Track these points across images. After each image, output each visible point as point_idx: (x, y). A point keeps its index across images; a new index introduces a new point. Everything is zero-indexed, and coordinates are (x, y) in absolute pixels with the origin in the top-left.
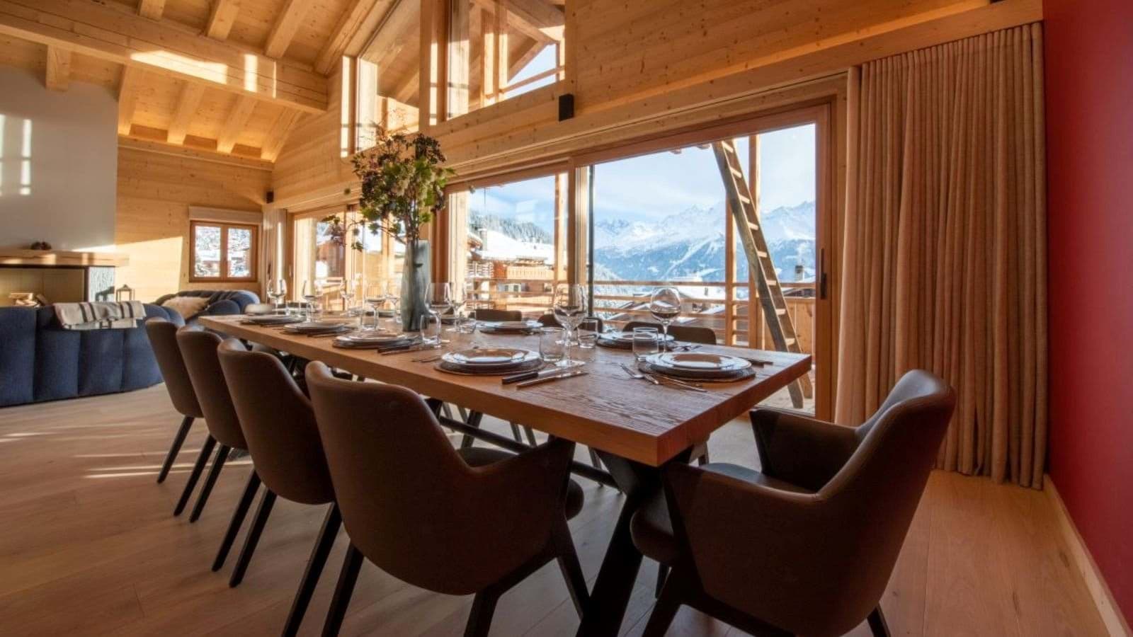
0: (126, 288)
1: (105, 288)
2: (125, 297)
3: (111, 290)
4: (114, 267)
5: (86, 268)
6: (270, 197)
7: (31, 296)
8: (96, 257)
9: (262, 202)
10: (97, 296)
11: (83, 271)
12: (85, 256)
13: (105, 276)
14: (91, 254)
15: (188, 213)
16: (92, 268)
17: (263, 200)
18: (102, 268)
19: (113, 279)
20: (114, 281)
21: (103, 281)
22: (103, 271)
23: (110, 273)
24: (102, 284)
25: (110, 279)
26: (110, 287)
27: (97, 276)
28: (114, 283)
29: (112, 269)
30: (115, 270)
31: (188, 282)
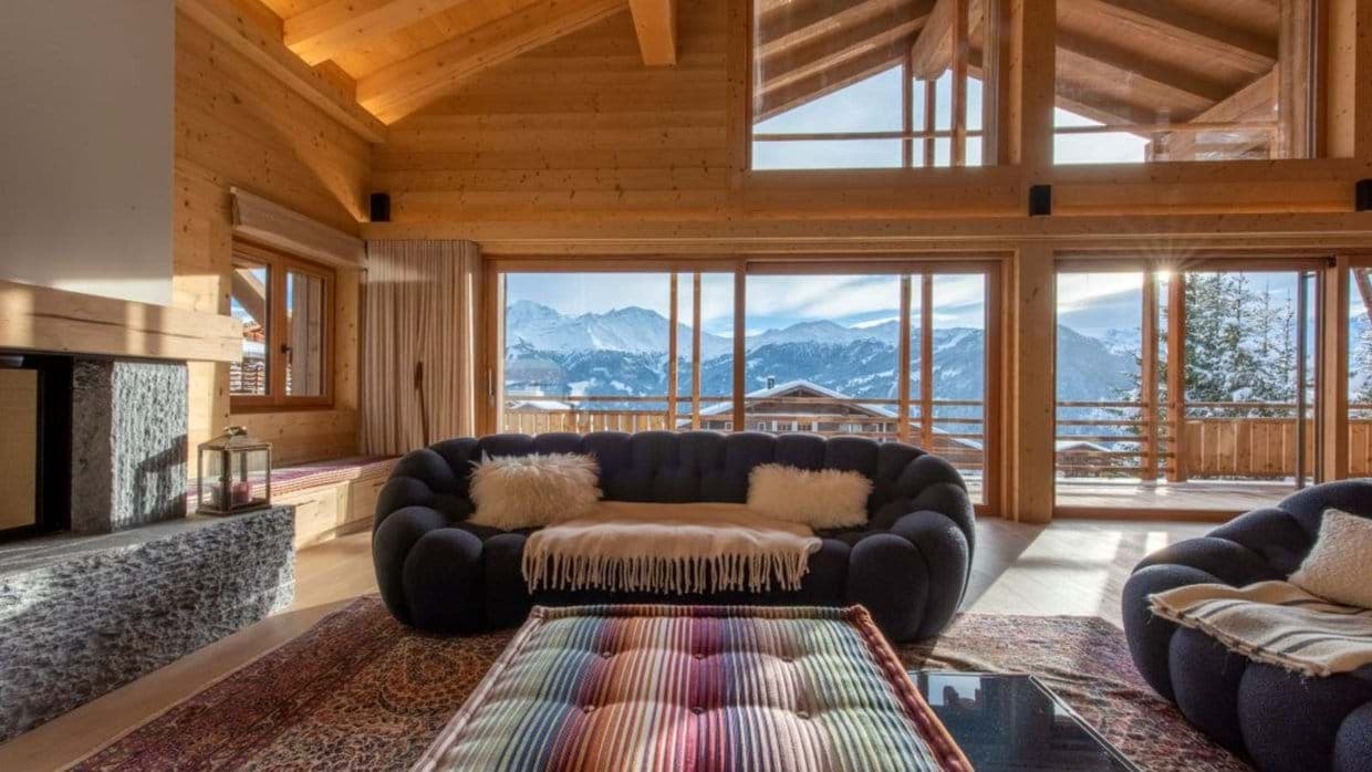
1: (160, 447)
3: (178, 451)
6: (377, 206)
9: (359, 216)
12: (136, 320)
13: (162, 397)
14: (154, 314)
15: (229, 207)
16: (125, 366)
17: (362, 208)
18: (154, 366)
19: (183, 409)
20: (186, 415)
21: (156, 420)
22: (155, 377)
23: (175, 388)
24: (153, 428)
25: (175, 409)
26: (178, 439)
27: (138, 397)
28: (185, 425)
29: (181, 370)
30: (187, 377)
31: (228, 411)
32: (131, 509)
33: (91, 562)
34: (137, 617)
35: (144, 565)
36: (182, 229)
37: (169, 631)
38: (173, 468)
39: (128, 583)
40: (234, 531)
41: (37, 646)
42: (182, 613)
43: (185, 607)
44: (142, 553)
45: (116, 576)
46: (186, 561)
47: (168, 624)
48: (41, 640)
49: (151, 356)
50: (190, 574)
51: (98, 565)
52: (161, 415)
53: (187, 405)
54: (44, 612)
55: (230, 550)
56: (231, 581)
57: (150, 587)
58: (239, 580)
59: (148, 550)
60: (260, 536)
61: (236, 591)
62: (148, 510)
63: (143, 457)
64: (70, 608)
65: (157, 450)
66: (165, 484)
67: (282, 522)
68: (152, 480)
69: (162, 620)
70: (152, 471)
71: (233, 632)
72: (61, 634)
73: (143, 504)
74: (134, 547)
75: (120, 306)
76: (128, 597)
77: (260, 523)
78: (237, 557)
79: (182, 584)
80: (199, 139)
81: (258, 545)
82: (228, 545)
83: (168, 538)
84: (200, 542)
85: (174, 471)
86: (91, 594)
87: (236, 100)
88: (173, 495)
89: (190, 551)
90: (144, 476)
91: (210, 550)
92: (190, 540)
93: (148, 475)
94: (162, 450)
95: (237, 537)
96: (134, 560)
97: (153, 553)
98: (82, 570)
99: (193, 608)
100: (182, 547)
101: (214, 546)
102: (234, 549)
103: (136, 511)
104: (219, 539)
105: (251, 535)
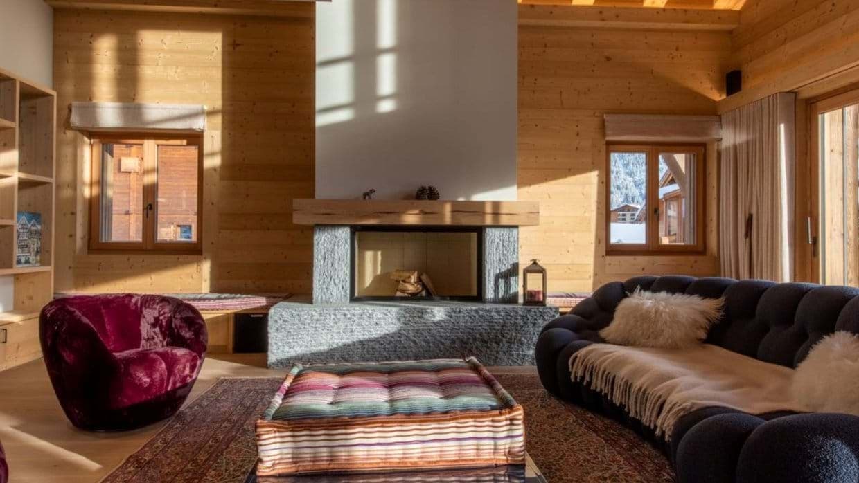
0: (535, 268)
1: (505, 267)
2: (534, 283)
3: (514, 270)
4: (516, 227)
5: (480, 230)
6: (733, 82)
7: (413, 278)
8: (504, 210)
9: (717, 97)
10: (497, 277)
11: (474, 235)
12: (489, 209)
13: (506, 244)
14: (496, 205)
15: (603, 127)
16: (490, 230)
17: (720, 90)
18: (502, 229)
19: (516, 250)
20: (518, 253)
21: (504, 254)
22: (503, 234)
23: (512, 240)
24: (502, 258)
25: (512, 250)
26: (513, 264)
27: (496, 243)
28: (517, 258)
29: (515, 231)
30: (518, 234)
31: (604, 254)
32: (493, 294)
33: (458, 310)
34: (475, 339)
35: (477, 317)
36: (575, 148)
37: (488, 351)
38: (511, 278)
39: (471, 323)
40: (520, 313)
41: (441, 336)
42: (494, 345)
43: (496, 343)
44: (476, 311)
45: (467, 318)
46: (496, 321)
47: (488, 348)
48: (442, 334)
49: (496, 224)
50: (497, 328)
51: (460, 312)
52: (505, 252)
53: (518, 248)
54: (443, 324)
55: (517, 322)
56: (519, 338)
57: (480, 328)
58: (523, 339)
59: (479, 311)
60: (536, 319)
61: (522, 344)
62: (500, 296)
63: (498, 272)
64: (451, 326)
65: (504, 269)
66: (508, 285)
67: (549, 314)
68: (502, 282)
69: (485, 345)
70: (502, 278)
71: (520, 365)
72: (448, 334)
73: (498, 293)
74: (474, 308)
75: (482, 204)
76: (470, 329)
77: (535, 312)
78: (522, 327)
79: (494, 331)
80: (585, 93)
81: (534, 324)
82: (517, 319)
83: (488, 308)
84: (502, 314)
85: (512, 280)
86: (458, 323)
87: (608, 59)
88: (512, 292)
89: (497, 317)
90: (498, 280)
91: (507, 319)
92: (498, 312)
93: (500, 280)
94: (506, 269)
95: (522, 316)
96: (473, 313)
97: (481, 313)
98: (455, 312)
99: (499, 344)
100: (493, 313)
101: (509, 317)
102: (520, 322)
103: (495, 295)
104: (512, 314)
105: (529, 317)
